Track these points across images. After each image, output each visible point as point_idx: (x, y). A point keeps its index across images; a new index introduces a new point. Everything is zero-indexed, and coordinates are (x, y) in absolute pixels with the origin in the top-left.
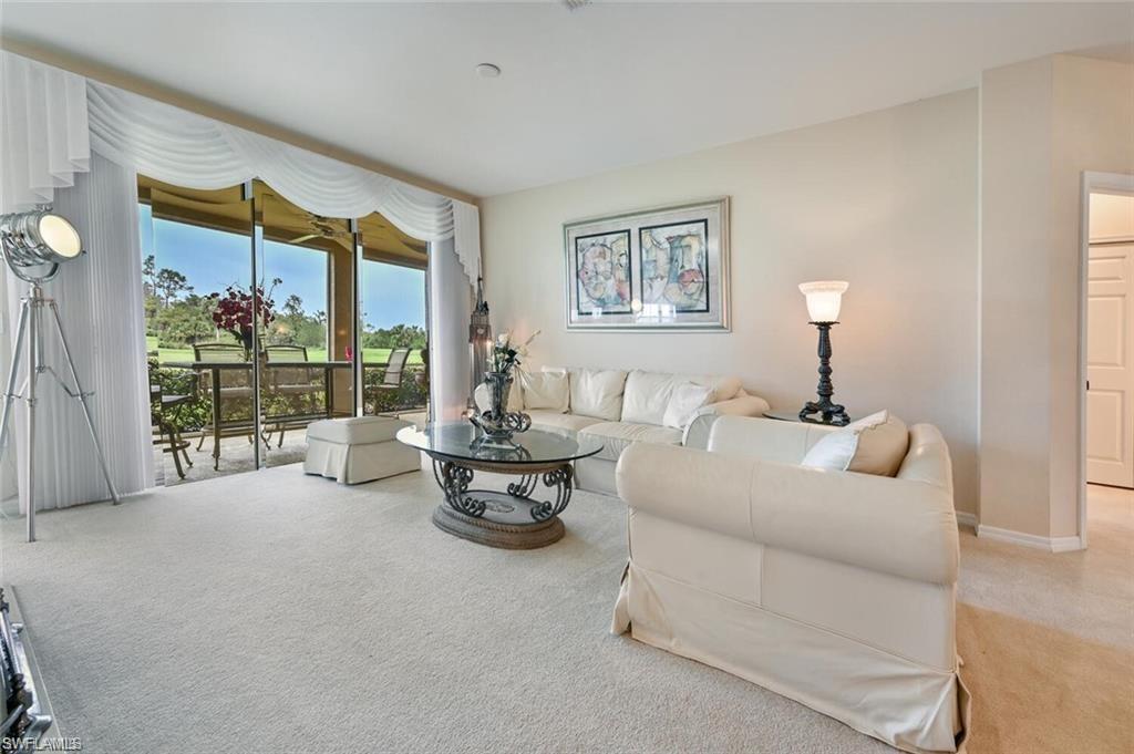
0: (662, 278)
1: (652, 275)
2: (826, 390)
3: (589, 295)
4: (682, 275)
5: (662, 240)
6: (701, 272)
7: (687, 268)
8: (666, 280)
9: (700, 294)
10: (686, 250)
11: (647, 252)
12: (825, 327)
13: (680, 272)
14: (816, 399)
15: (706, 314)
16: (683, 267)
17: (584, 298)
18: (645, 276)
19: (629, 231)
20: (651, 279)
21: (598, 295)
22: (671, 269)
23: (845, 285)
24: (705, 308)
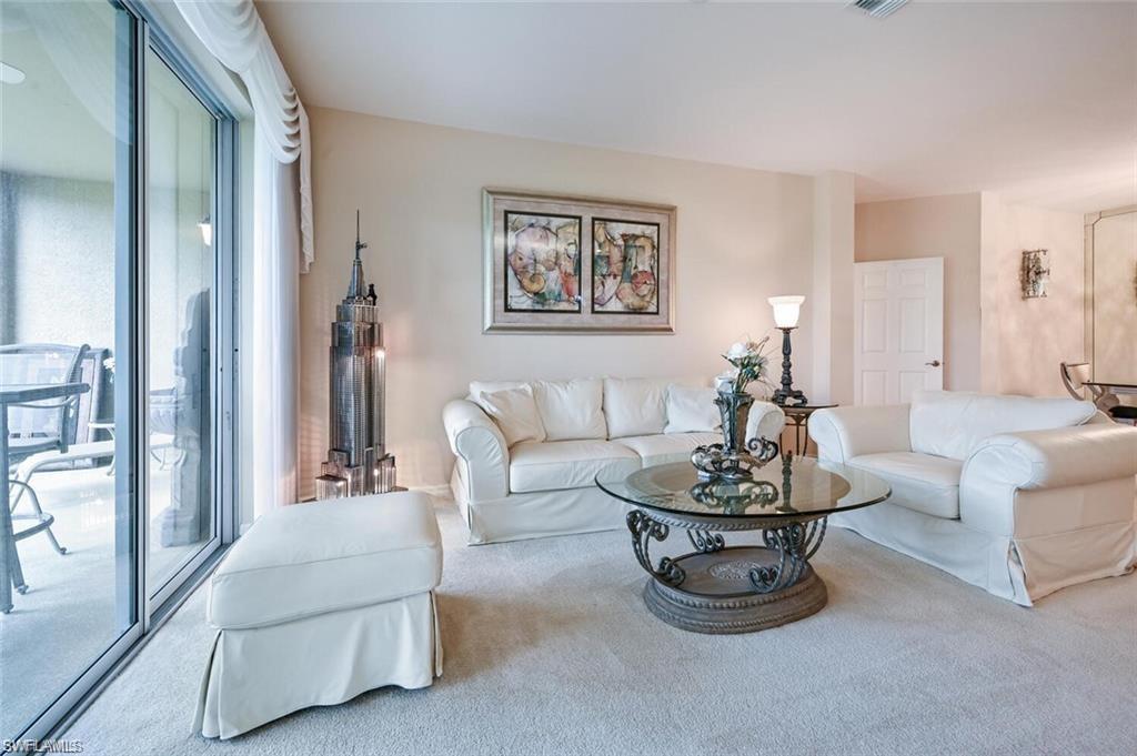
0: (615, 276)
1: (605, 271)
2: (787, 381)
3: (522, 287)
4: (635, 275)
5: (617, 236)
6: (653, 274)
7: (640, 268)
8: (619, 278)
9: (652, 297)
10: (640, 250)
11: (600, 246)
12: (787, 331)
13: (633, 272)
15: (657, 316)
16: (636, 267)
17: (514, 290)
18: (598, 271)
19: (580, 218)
20: (604, 276)
21: (535, 287)
22: (624, 268)
23: (801, 299)
24: (655, 311)
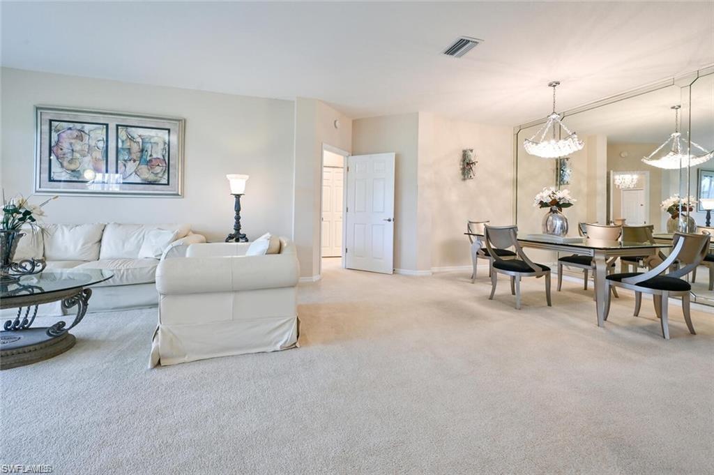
0: (135, 161)
1: (126, 158)
2: (238, 227)
3: (62, 166)
4: (150, 161)
5: (136, 136)
6: (165, 160)
7: (155, 156)
8: (138, 162)
9: (163, 174)
10: (154, 146)
11: (123, 142)
12: (238, 196)
13: (148, 158)
14: (233, 232)
15: (167, 186)
16: (151, 156)
17: (56, 168)
18: (121, 157)
19: (107, 125)
20: (125, 161)
21: (73, 167)
22: (142, 157)
23: (247, 177)
24: (166, 182)
